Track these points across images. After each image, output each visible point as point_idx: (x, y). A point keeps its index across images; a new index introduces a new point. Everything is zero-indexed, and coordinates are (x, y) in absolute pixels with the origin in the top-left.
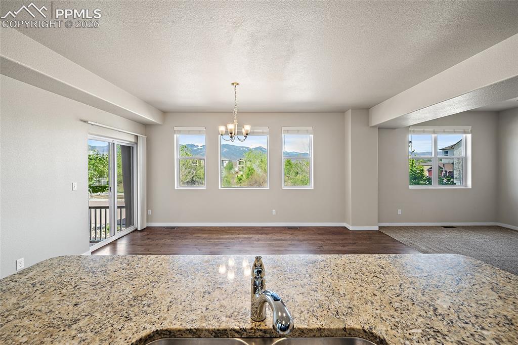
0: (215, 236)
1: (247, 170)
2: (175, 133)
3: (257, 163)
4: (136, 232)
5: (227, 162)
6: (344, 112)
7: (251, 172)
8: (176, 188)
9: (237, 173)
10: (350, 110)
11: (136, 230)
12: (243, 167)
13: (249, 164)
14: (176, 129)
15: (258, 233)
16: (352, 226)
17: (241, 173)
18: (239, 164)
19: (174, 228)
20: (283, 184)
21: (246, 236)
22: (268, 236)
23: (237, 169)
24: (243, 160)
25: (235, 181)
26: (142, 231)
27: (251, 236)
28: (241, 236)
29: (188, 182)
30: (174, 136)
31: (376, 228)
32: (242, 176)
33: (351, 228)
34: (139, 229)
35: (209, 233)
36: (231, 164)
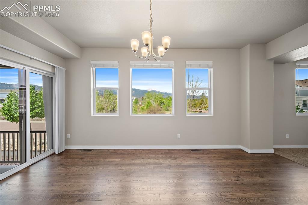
0: (127, 161)
1: (147, 104)
2: (91, 66)
3: (153, 99)
4: (54, 156)
5: (135, 99)
6: (240, 49)
7: (149, 105)
8: (92, 115)
9: (141, 105)
10: (249, 45)
11: (54, 153)
12: (144, 102)
13: (147, 100)
14: (92, 62)
15: (166, 158)
16: (250, 149)
17: (143, 105)
18: (142, 100)
19: (89, 150)
20: (186, 111)
21: (156, 161)
22: (178, 161)
23: (140, 103)
24: (144, 98)
25: (140, 110)
26: (60, 154)
27: (161, 161)
28: (152, 161)
29: (111, 111)
30: (90, 69)
31: (272, 151)
32: (144, 107)
33: (249, 151)
34: (57, 153)
35: (121, 158)
36: (137, 100)
